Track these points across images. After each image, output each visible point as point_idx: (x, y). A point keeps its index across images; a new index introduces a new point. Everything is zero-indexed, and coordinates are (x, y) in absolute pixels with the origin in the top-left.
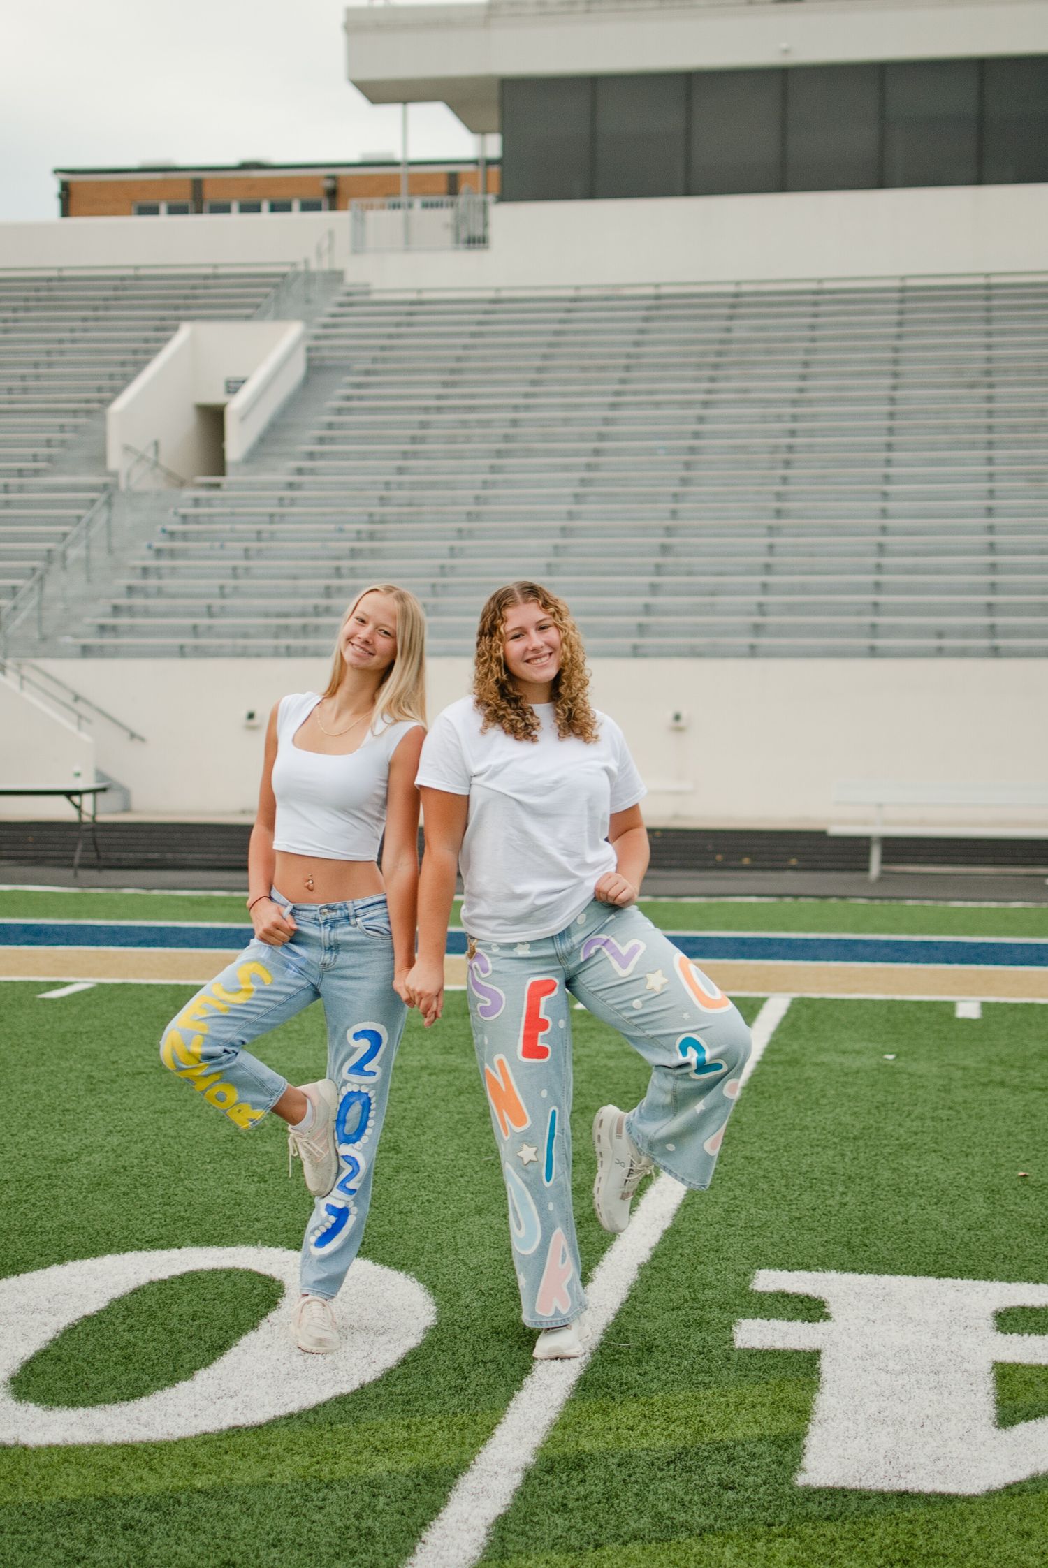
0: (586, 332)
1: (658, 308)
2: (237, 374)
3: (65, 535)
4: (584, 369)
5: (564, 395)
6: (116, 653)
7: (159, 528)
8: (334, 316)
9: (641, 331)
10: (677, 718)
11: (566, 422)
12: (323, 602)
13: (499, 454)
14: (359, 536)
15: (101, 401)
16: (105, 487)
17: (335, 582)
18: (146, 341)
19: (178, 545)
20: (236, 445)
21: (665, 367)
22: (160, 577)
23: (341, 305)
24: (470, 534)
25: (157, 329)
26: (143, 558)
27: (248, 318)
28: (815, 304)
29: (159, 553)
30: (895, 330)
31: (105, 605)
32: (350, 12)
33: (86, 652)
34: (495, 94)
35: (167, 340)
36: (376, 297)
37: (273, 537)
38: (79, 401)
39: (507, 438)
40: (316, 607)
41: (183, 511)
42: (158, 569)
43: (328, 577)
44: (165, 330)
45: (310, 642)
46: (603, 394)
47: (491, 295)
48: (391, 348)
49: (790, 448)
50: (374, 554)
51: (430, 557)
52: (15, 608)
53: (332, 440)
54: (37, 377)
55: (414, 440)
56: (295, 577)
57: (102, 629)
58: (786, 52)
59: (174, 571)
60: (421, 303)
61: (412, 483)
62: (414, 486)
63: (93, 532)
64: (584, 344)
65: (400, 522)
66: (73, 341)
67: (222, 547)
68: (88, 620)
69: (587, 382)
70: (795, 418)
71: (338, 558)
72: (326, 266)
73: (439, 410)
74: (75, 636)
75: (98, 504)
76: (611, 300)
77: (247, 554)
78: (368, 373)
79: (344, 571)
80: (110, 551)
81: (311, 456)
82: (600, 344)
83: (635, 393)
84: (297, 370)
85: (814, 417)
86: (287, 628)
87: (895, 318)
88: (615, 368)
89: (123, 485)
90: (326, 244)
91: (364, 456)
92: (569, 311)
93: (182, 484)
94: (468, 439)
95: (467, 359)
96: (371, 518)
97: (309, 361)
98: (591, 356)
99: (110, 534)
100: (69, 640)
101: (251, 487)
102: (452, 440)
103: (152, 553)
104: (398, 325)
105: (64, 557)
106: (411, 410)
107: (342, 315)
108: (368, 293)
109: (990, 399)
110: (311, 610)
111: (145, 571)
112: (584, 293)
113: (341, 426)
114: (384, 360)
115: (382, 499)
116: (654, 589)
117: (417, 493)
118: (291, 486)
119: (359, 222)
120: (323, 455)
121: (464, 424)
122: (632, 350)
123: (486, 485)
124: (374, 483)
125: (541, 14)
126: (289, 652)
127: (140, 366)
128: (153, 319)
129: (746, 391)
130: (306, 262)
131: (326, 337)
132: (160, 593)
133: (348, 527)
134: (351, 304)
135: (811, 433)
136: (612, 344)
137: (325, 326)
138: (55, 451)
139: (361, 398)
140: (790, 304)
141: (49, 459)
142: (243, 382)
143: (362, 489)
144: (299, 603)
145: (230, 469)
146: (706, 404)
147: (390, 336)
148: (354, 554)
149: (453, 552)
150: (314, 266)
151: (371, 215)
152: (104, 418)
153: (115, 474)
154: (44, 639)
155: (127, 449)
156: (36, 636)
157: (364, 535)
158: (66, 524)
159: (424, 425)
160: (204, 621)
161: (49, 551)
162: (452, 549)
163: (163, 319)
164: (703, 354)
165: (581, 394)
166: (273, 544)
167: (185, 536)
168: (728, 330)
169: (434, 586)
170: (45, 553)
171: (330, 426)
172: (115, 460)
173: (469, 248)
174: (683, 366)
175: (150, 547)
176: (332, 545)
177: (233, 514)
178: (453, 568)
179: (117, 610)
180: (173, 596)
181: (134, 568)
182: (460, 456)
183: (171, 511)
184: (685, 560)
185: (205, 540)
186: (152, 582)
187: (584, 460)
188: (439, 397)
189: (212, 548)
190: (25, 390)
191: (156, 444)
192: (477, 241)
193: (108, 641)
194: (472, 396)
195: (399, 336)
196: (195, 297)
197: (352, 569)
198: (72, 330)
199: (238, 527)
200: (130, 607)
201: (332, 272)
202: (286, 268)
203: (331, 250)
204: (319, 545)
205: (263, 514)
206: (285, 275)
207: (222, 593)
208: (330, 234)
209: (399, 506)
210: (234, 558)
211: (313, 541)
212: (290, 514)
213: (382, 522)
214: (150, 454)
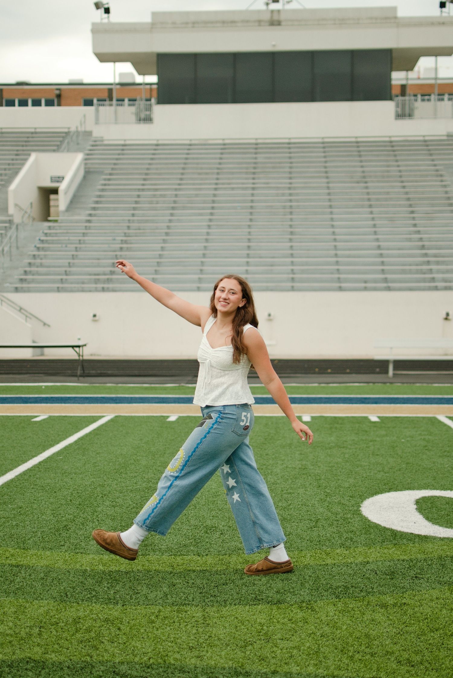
0: (197, 159)
2: (58, 173)
4: (200, 174)
5: (194, 184)
6: (28, 290)
7: (38, 238)
8: (90, 150)
9: (221, 159)
10: (269, 315)
11: (197, 195)
12: (113, 269)
13: (173, 208)
14: (122, 242)
18: (15, 160)
19: (46, 245)
20: (63, 205)
21: (233, 173)
22: (41, 259)
23: (93, 146)
24: (168, 241)
25: (18, 155)
26: (32, 251)
27: (56, 151)
28: (289, 148)
29: (38, 249)
30: (324, 159)
31: (21, 270)
32: (94, 24)
33: (17, 290)
34: (155, 59)
35: (26, 160)
36: (106, 142)
37: (84, 243)
39: (175, 202)
41: (45, 231)
42: (39, 255)
45: (111, 286)
47: (155, 142)
48: (118, 164)
49: (291, 207)
50: (128, 249)
51: (153, 251)
53: (101, 202)
55: (136, 202)
56: (98, 259)
57: (22, 280)
58: (274, 46)
59: (46, 257)
60: (126, 145)
61: (138, 220)
62: (139, 221)
63: (12, 240)
65: (137, 236)
67: (66, 246)
68: (16, 277)
69: (202, 179)
70: (290, 195)
71: (115, 251)
72: (83, 129)
73: (143, 190)
74: (11, 283)
76: (205, 145)
77: (76, 249)
78: (111, 174)
80: (17, 248)
81: (94, 209)
82: (204, 163)
83: (223, 184)
84: (82, 173)
85: (297, 194)
86: (98, 280)
87: (323, 154)
88: (213, 173)
89: (15, 220)
90: (83, 120)
91: (115, 209)
92: (189, 149)
94: (157, 203)
95: (150, 169)
96: (125, 235)
97: (85, 168)
98: (202, 168)
99: (17, 241)
100: (8, 285)
101: (71, 221)
102: (151, 202)
103: (36, 249)
104: (118, 154)
105: (3, 250)
106: (131, 190)
107: (94, 150)
108: (102, 141)
109: (367, 188)
110: (109, 272)
111: (34, 256)
112: (193, 142)
113: (103, 196)
114: (116, 169)
115: (128, 226)
116: (249, 264)
117: (142, 225)
118: (89, 221)
119: (97, 111)
120: (98, 209)
121: (154, 196)
122: (219, 166)
123: (170, 221)
124: (123, 220)
125: (174, 28)
126: (103, 290)
127: (18, 171)
129: (268, 183)
130: (77, 128)
131: (90, 159)
132: (41, 265)
133: (117, 238)
134: (96, 146)
135: (297, 201)
136: (210, 163)
137: (88, 154)
140: (278, 148)
142: (63, 178)
143: (118, 223)
145: (61, 214)
146: (253, 189)
147: (117, 159)
148: (121, 249)
149: (162, 249)
150: (79, 129)
151: (101, 108)
152: (6, 193)
153: (12, 216)
155: (16, 205)
159: (139, 196)
160: (64, 277)
162: (162, 247)
163: (17, 151)
164: (248, 168)
165: (201, 184)
166: (85, 245)
167: (47, 242)
168: (256, 158)
169: (158, 262)
171: (100, 196)
172: (11, 210)
173: (145, 123)
174: (240, 173)
175: (35, 246)
176: (112, 245)
177: (67, 233)
178: (164, 255)
179: (26, 272)
180: (47, 267)
181: (30, 255)
182: (155, 209)
183: (41, 231)
184: (257, 252)
185: (57, 244)
186: (38, 261)
187: (208, 211)
188: (143, 185)
189: (62, 247)
192: (148, 119)
193: (25, 285)
194: (156, 185)
195: (120, 159)
199: (71, 238)
200: (30, 272)
201: (85, 132)
202: (66, 130)
203: (85, 122)
204: (107, 246)
205: (80, 233)
206: (66, 133)
207: (70, 265)
208: (85, 116)
209: (136, 229)
210: (71, 251)
211: (103, 244)
212: (90, 233)
213: (129, 236)
214: (26, 208)
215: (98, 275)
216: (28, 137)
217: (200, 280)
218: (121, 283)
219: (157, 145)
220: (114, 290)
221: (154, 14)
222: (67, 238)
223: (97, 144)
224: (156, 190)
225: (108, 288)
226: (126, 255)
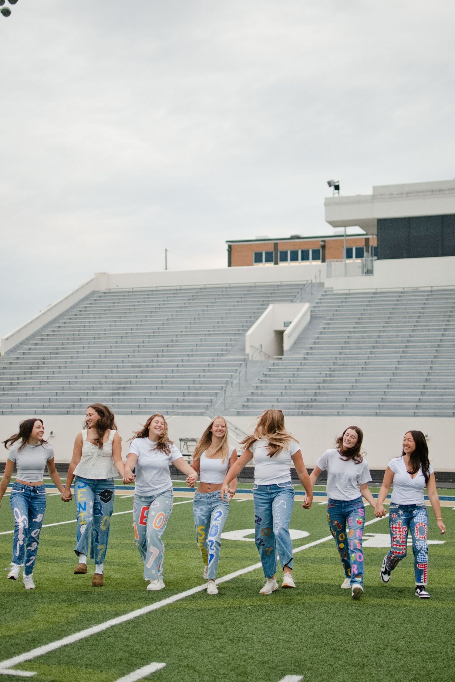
0: (406, 304)
1: (431, 295)
2: (288, 320)
3: (232, 376)
4: (405, 317)
5: (397, 327)
6: (248, 414)
7: (262, 373)
8: (320, 299)
9: (424, 304)
11: (397, 336)
12: (314, 398)
13: (374, 347)
15: (243, 330)
16: (245, 360)
17: (318, 391)
18: (258, 309)
19: (268, 379)
20: (287, 346)
21: (432, 317)
22: (262, 389)
23: (323, 295)
24: (363, 375)
25: (262, 305)
26: (257, 383)
27: (292, 301)
29: (262, 381)
31: (244, 399)
32: (327, 198)
33: (239, 414)
34: (376, 223)
35: (265, 309)
36: (335, 292)
37: (298, 376)
38: (236, 330)
39: (376, 342)
40: (311, 399)
41: (269, 367)
42: (261, 386)
43: (316, 389)
44: (264, 306)
45: (309, 411)
46: (410, 326)
47: (374, 291)
48: (339, 311)
50: (331, 382)
51: (349, 383)
52: (217, 400)
53: (318, 343)
54: (222, 322)
55: (345, 343)
56: (305, 389)
57: (244, 406)
59: (266, 388)
60: (350, 294)
61: (344, 357)
62: (345, 359)
63: (241, 374)
64: (405, 309)
65: (340, 371)
66: (234, 309)
67: (282, 379)
68: (239, 404)
69: (405, 322)
71: (319, 383)
72: (318, 281)
73: (354, 332)
74: (235, 409)
75: (243, 366)
76: (416, 292)
77: (290, 382)
78: (331, 319)
79: (321, 387)
80: (246, 380)
81: (312, 348)
82: (411, 308)
83: (421, 326)
84: (308, 318)
86: (302, 406)
88: (415, 317)
89: (250, 359)
90: (318, 274)
91: (328, 348)
92: (400, 296)
93: (269, 357)
94: (364, 342)
95: (365, 314)
96: (330, 370)
97: (311, 315)
98: (408, 313)
99: (246, 375)
100: (234, 410)
102: (358, 343)
103: (260, 381)
104: (342, 302)
105: (232, 383)
106: (345, 332)
107: (323, 299)
108: (332, 291)
110: (310, 400)
111: (257, 386)
112: (406, 290)
113: (321, 338)
114: (337, 315)
115: (334, 363)
116: (422, 394)
117: (346, 361)
118: (305, 359)
119: (329, 266)
120: (315, 348)
121: (363, 337)
122: (421, 311)
123: (368, 358)
124: (332, 358)
125: (391, 198)
126: (303, 414)
127: (257, 318)
128: (260, 301)
130: (311, 281)
131: (317, 307)
132: (262, 395)
133: (322, 373)
134: (326, 295)
136: (414, 308)
137: (317, 303)
138: (228, 347)
139: (328, 328)
141: (227, 350)
142: (290, 323)
143: (328, 360)
144: (306, 398)
145: (285, 353)
146: (445, 330)
147: (339, 306)
148: (324, 381)
149: (356, 381)
150: (314, 281)
151: (332, 263)
152: (245, 336)
153: (248, 355)
154: (225, 410)
155: (252, 346)
156: (223, 408)
157: (327, 375)
158: (232, 372)
159: (349, 338)
160: (275, 404)
161: (227, 381)
163: (263, 301)
164: (446, 312)
165: (403, 326)
166: (298, 379)
167: (270, 376)
170: (226, 382)
171: (318, 338)
172: (248, 350)
173: (367, 275)
174: (439, 316)
175: (259, 379)
176: (318, 379)
177: (285, 368)
178: (356, 386)
179: (248, 400)
180: (266, 396)
181: (254, 386)
182: (361, 348)
183: (266, 367)
184: (433, 384)
185: (276, 377)
186: (259, 391)
187: (402, 349)
188: (354, 328)
189: (279, 380)
190: (219, 327)
192: (370, 272)
193: (246, 410)
194: (366, 327)
195: (342, 306)
196: (274, 293)
197: (324, 386)
198: (234, 306)
199: (287, 373)
200: (252, 399)
201: (320, 283)
202: (305, 282)
203: (320, 275)
204: (313, 379)
205: (295, 369)
206: (304, 285)
207: (282, 395)
208: (320, 270)
209: (340, 365)
210: (286, 383)
211: (311, 377)
212: (304, 368)
213: (334, 371)
214: (259, 348)
215: (302, 402)
216: (274, 290)
217: (379, 407)
218: (318, 409)
219: (374, 293)
220: (312, 415)
221: (375, 188)
222: (284, 373)
223: (328, 294)
224: (365, 332)
225: (308, 413)
226: (328, 386)
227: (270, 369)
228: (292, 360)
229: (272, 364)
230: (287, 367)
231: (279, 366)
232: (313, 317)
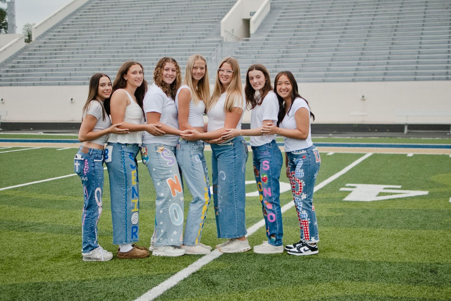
2: (253, 11)
3: (211, 53)
4: (343, 6)
7: (234, 51)
10: (363, 97)
11: (338, 21)
13: (320, 30)
14: (284, 52)
15: (219, 19)
16: (220, 41)
17: (277, 64)
19: (238, 55)
20: (252, 30)
21: (364, 5)
24: (312, 51)
37: (262, 53)
38: (213, 19)
39: (322, 26)
40: (273, 70)
41: (240, 47)
43: (276, 63)
46: (348, 13)
48: (292, 2)
49: (397, 26)
50: (287, 57)
51: (302, 57)
53: (277, 28)
54: (203, 13)
55: (298, 27)
56: (268, 63)
62: (298, 39)
63: (218, 52)
65: (294, 48)
66: (211, 3)
67: (250, 56)
69: (344, 10)
70: (398, 18)
71: (278, 58)
73: (304, 19)
75: (219, 46)
77: (256, 57)
78: (286, 9)
79: (280, 61)
81: (272, 32)
83: (356, 13)
84: (268, 9)
85: (403, 18)
88: (351, 6)
89: (225, 40)
91: (285, 31)
93: (239, 39)
94: (312, 26)
95: (312, 5)
96: (287, 48)
97: (271, 6)
98: (345, 3)
99: (222, 53)
102: (308, 27)
105: (211, 59)
106: (297, 19)
113: (279, 24)
114: (291, 6)
115: (290, 42)
116: (359, 64)
117: (299, 41)
118: (267, 40)
120: (274, 32)
121: (311, 22)
123: (316, 38)
124: (288, 38)
127: (229, 10)
129: (385, 11)
131: (275, 0)
133: (281, 50)
135: (402, 22)
138: (208, 32)
139: (284, 16)
141: (206, 34)
142: (255, 13)
143: (285, 40)
145: (251, 36)
146: (375, 15)
148: (282, 57)
149: (307, 56)
152: (220, 23)
153: (223, 38)
155: (225, 31)
157: (285, 52)
158: (211, 51)
159: (300, 23)
162: (307, 55)
164: (375, 2)
165: (342, 13)
166: (262, 55)
167: (240, 53)
169: (302, 64)
171: (277, 24)
172: (223, 34)
174: (369, 5)
176: (276, 55)
177: (252, 47)
178: (307, 60)
182: (310, 31)
183: (237, 47)
184: (367, 57)
185: (246, 54)
187: (342, 31)
188: (305, 15)
190: (200, 17)
191: (233, 30)
194: (313, 15)
197: (282, 61)
199: (254, 50)
204: (274, 55)
205: (260, 47)
209: (294, 44)
210: (252, 58)
211: (273, 53)
212: (266, 47)
213: (290, 48)
214: (232, 32)
217: (326, 75)
222: (251, 51)
224: (313, 18)
226: (285, 60)
227: (240, 48)
228: (257, 41)
229: (241, 45)
230: (253, 46)
231: (247, 45)
232: (273, 8)
